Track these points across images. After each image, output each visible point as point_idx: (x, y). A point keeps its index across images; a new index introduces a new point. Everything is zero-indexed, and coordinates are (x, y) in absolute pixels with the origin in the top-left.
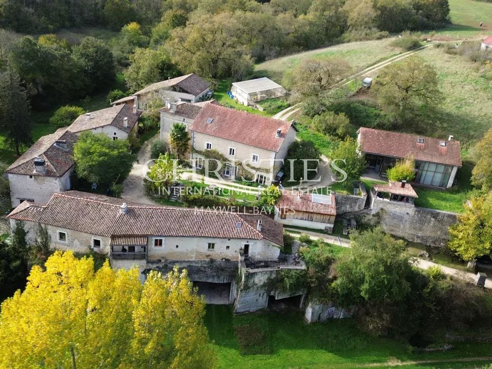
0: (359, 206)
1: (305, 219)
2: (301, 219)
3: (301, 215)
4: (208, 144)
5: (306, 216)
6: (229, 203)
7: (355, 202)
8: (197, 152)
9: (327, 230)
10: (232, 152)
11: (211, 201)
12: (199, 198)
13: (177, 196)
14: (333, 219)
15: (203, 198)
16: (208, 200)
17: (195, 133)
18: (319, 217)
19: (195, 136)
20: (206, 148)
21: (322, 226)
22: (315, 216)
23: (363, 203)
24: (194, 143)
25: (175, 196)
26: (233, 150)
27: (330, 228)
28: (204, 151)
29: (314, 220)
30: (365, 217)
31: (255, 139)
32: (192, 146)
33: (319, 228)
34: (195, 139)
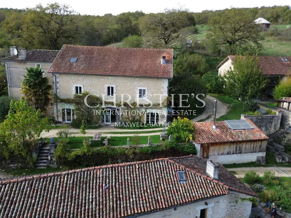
0: (275, 125)
1: (232, 152)
2: (228, 154)
3: (227, 148)
4: (77, 88)
5: (233, 147)
6: (131, 151)
7: (271, 122)
8: (63, 101)
9: (260, 161)
10: (110, 91)
11: (104, 154)
12: (85, 154)
13: (48, 159)
14: (265, 144)
15: (90, 153)
16: (98, 154)
17: (57, 75)
18: (248, 146)
19: (58, 80)
20: (74, 92)
21: (252, 157)
22: (244, 146)
23: (278, 122)
24: (58, 91)
25: (45, 161)
26: (112, 88)
27: (262, 157)
28: (72, 97)
29: (243, 151)
30: (285, 137)
31: (139, 69)
32: (56, 95)
33: (249, 161)
34: (58, 85)
